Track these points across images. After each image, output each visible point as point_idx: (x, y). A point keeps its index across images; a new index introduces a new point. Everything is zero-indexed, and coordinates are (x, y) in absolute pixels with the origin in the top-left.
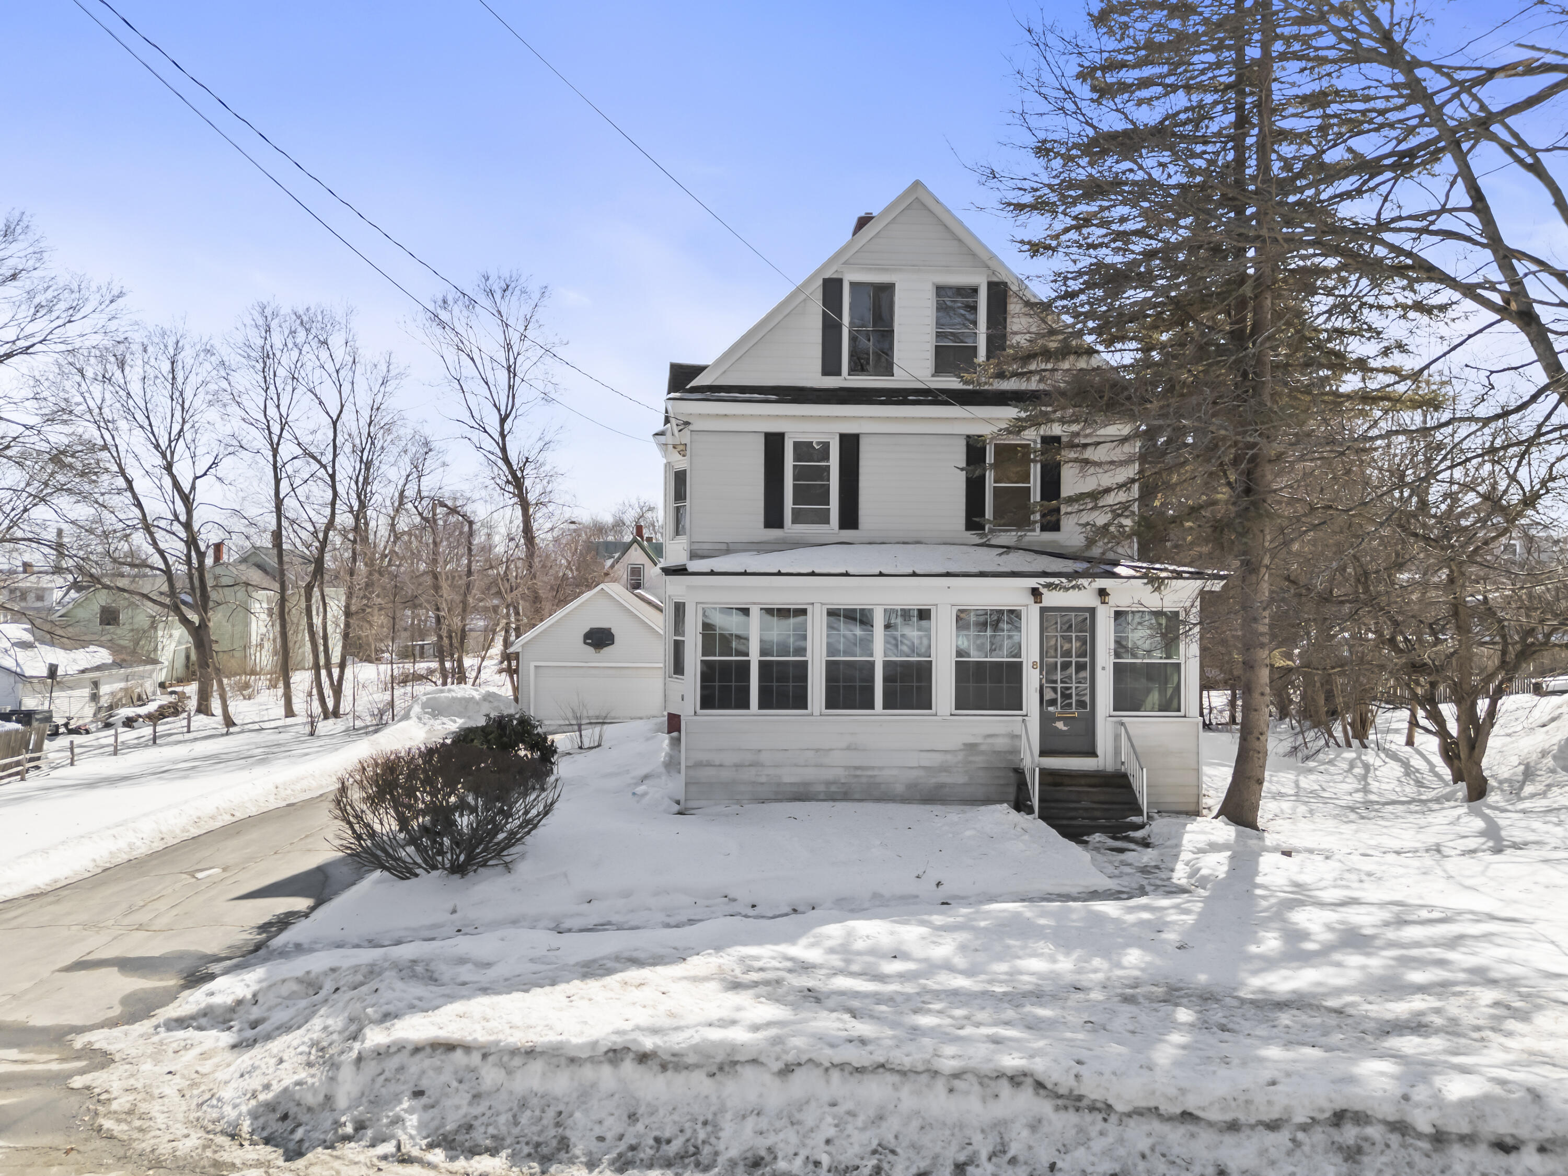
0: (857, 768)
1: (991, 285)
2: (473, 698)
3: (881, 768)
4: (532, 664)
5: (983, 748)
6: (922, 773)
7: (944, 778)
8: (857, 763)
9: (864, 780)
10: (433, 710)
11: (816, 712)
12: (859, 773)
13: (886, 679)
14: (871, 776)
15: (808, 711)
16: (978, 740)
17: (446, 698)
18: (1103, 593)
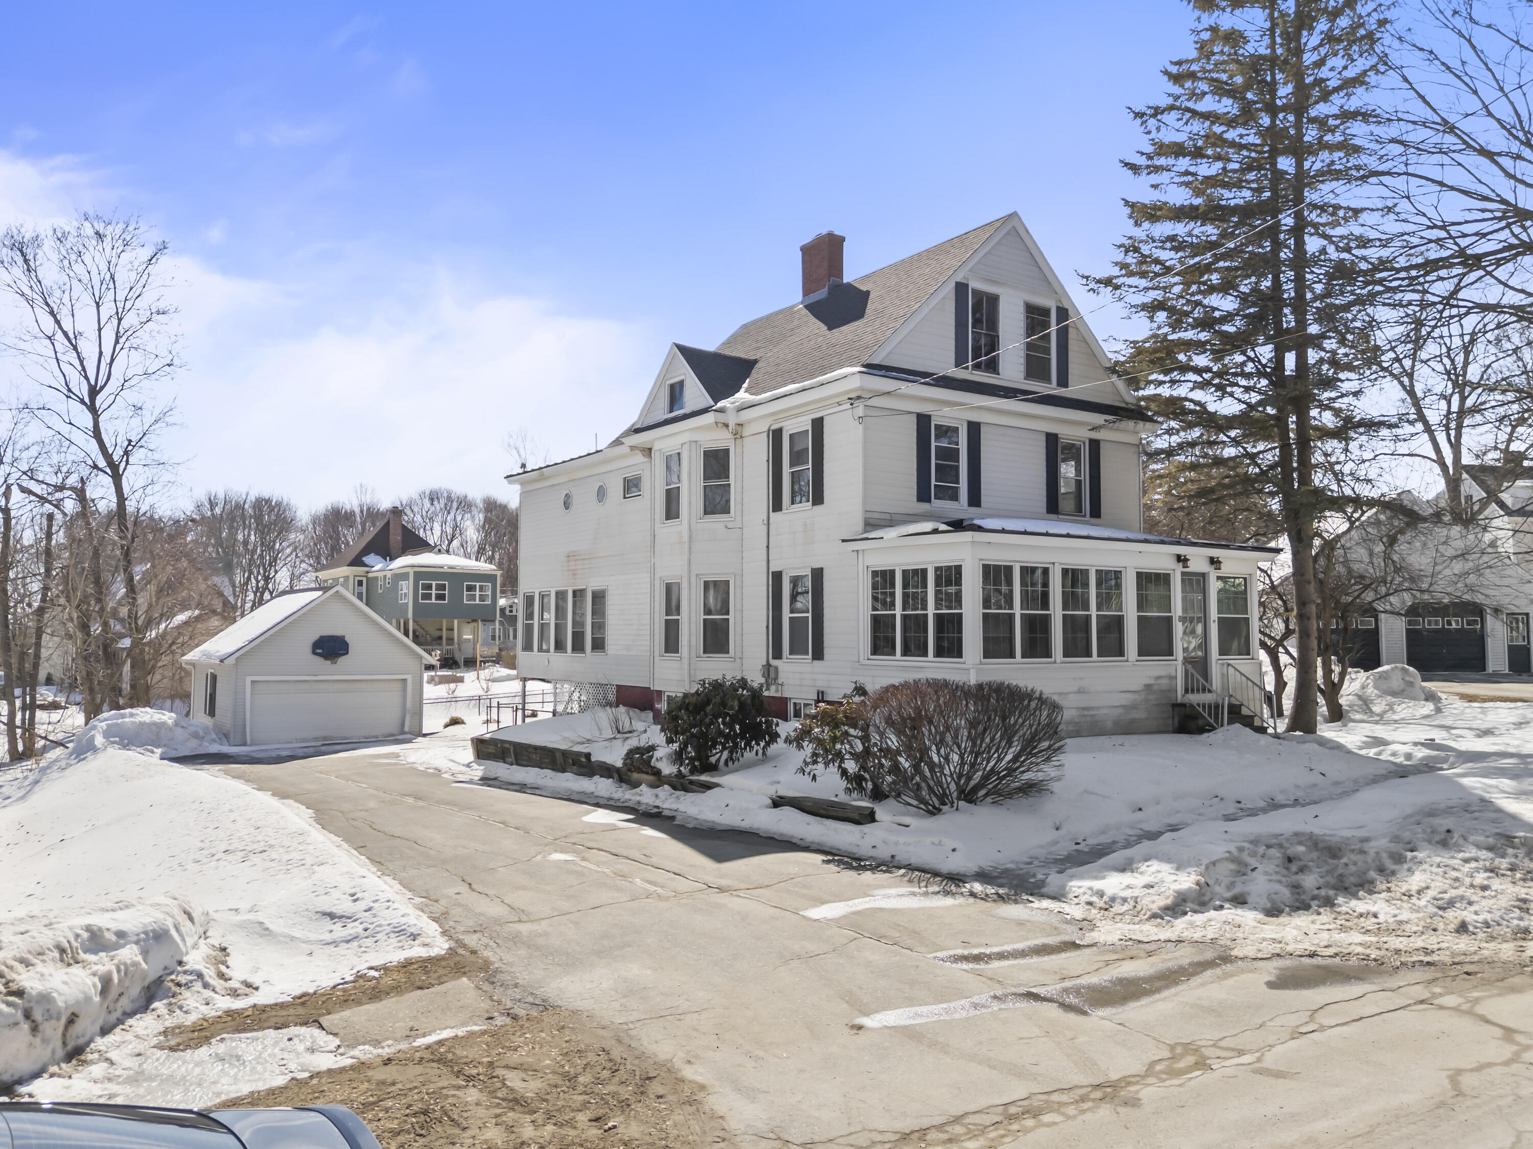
0: (1084, 709)
1: (1058, 308)
2: (164, 723)
3: (1098, 708)
4: (249, 680)
5: (1155, 687)
6: (1120, 711)
7: (1136, 715)
8: (1084, 705)
9: (1089, 719)
10: (122, 739)
11: (1058, 661)
12: (1086, 713)
13: (1099, 632)
14: (1092, 716)
15: (1052, 660)
16: (1152, 682)
17: (133, 723)
18: (1214, 562)
